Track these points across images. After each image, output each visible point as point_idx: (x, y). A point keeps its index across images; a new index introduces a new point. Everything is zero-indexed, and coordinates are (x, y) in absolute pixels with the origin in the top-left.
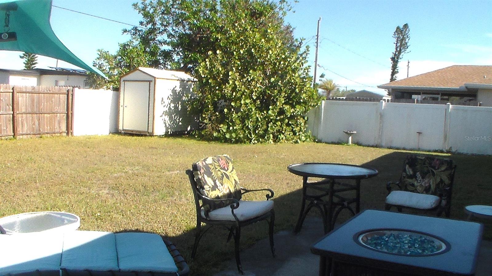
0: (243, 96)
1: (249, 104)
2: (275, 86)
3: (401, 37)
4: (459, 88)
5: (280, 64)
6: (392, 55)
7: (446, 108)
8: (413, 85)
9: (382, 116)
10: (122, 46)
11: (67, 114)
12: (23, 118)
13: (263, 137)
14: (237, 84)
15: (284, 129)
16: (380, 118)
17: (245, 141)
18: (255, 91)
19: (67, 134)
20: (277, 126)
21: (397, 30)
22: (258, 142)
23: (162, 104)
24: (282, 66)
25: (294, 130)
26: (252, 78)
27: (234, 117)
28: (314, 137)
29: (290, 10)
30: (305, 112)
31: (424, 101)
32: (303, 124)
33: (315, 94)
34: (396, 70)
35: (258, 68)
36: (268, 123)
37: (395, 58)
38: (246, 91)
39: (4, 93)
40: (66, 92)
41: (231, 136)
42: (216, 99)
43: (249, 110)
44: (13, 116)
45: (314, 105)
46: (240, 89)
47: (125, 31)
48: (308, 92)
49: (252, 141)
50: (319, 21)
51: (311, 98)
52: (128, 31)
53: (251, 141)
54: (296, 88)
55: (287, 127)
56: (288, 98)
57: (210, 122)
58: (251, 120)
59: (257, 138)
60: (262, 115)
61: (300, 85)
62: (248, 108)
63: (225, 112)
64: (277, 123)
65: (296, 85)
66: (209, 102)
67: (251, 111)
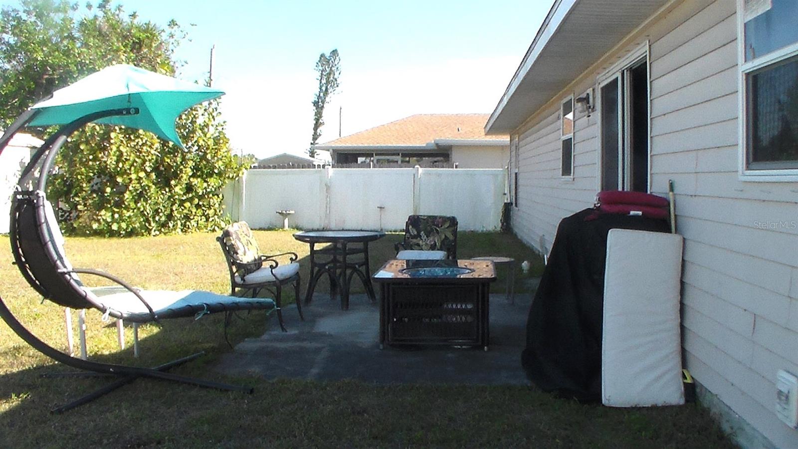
0: (133, 168)
1: (144, 179)
2: (176, 151)
3: (328, 70)
4: (424, 145)
6: (314, 98)
7: (414, 173)
8: (362, 144)
9: (328, 188)
13: (164, 225)
14: (123, 151)
15: (194, 213)
16: (327, 190)
17: (143, 233)
18: (149, 159)
20: (185, 208)
21: (320, 59)
22: (160, 233)
24: (185, 121)
25: (206, 214)
26: (144, 141)
27: (127, 198)
29: (184, 38)
30: (219, 187)
32: (217, 206)
33: (233, 160)
34: (320, 121)
36: (173, 206)
37: (318, 102)
38: (137, 159)
41: (120, 227)
42: (91, 174)
43: (143, 187)
45: (232, 177)
46: (128, 158)
48: (225, 158)
49: (153, 232)
50: (212, 50)
51: (229, 167)
53: (150, 234)
54: (207, 154)
55: (197, 210)
56: (196, 168)
57: (86, 208)
58: (149, 202)
59: (158, 227)
60: (162, 194)
61: (212, 149)
62: (142, 185)
63: (106, 193)
64: (185, 205)
65: (207, 149)
66: (83, 179)
67: (147, 188)
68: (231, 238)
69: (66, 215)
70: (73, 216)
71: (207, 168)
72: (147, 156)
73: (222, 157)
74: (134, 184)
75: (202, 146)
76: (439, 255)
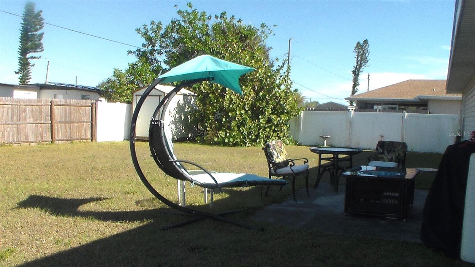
0: (238, 108)
1: (244, 114)
2: (263, 99)
3: (362, 52)
4: (413, 99)
5: (266, 80)
6: (353, 69)
7: (403, 116)
8: (375, 97)
10: (131, 66)
11: (91, 123)
12: (58, 127)
13: (254, 141)
14: (233, 98)
15: (271, 135)
16: (350, 124)
17: (241, 145)
18: (247, 103)
19: (91, 140)
20: (266, 131)
21: (357, 45)
22: (251, 145)
23: (170, 114)
24: (269, 82)
25: (279, 135)
26: (245, 93)
27: (233, 125)
28: (295, 141)
29: (270, 33)
30: (288, 120)
31: (384, 110)
32: (286, 131)
33: (296, 105)
34: (357, 83)
35: (249, 84)
36: (259, 130)
37: (356, 71)
38: (240, 103)
39: (44, 106)
40: (91, 104)
41: (229, 141)
42: (215, 111)
43: (243, 119)
44: (51, 125)
45: (295, 115)
46: (235, 102)
47: (130, 52)
48: (291, 104)
49: (247, 145)
50: (290, 40)
51: (293, 109)
52: (132, 52)
54: (281, 101)
55: (274, 133)
56: (274, 109)
57: (211, 129)
58: (246, 127)
59: (250, 142)
60: (254, 123)
61: (284, 98)
62: (243, 118)
63: (223, 121)
64: (267, 130)
65: (281, 98)
66: (210, 113)
67: (245, 119)
68: (270, 148)
69: (201, 133)
70: (205, 133)
71: (280, 109)
72: (247, 102)
73: (289, 103)
74: (238, 117)
75: (278, 96)
76: (392, 165)
